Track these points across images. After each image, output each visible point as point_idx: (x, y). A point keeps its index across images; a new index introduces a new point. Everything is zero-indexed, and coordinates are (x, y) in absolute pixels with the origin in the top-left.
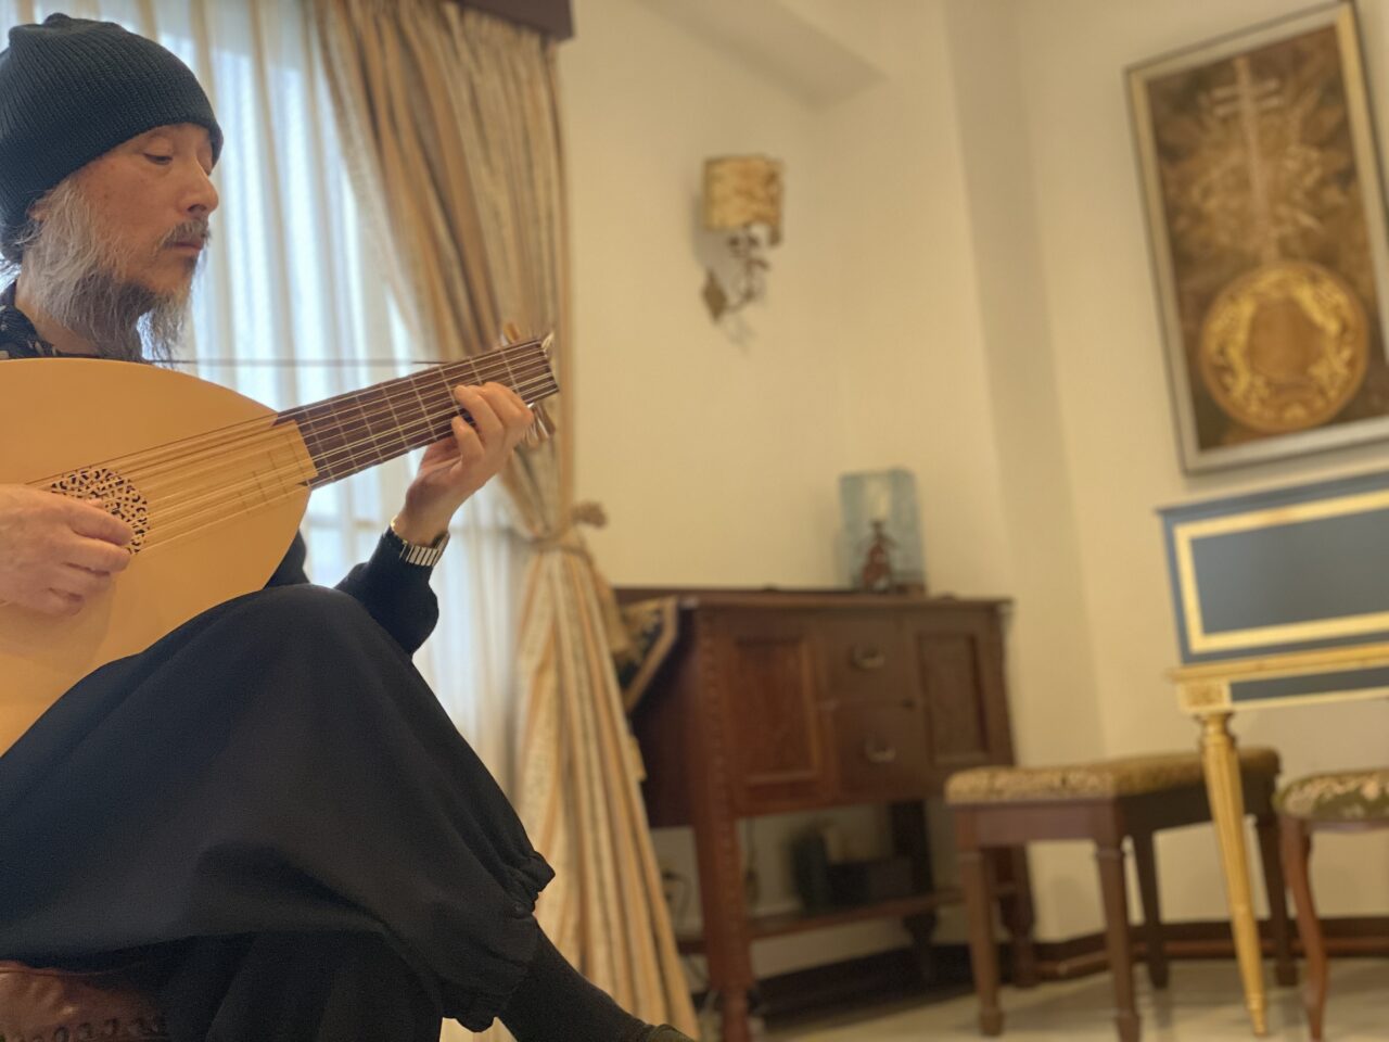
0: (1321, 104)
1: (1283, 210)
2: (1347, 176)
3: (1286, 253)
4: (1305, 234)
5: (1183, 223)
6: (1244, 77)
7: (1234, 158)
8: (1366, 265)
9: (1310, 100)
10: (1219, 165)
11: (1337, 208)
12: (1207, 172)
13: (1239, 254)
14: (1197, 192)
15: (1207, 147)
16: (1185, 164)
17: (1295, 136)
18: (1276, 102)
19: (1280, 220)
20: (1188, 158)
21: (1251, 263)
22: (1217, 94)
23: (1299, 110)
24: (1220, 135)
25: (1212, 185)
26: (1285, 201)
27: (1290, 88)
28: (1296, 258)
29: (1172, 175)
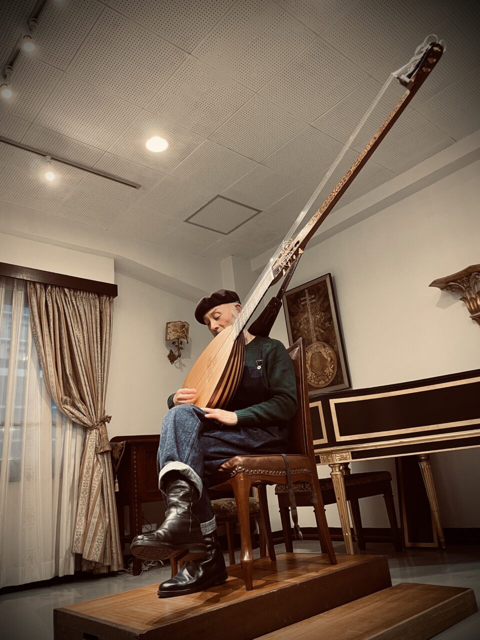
0: (324, 301)
1: (317, 328)
2: (331, 319)
3: (318, 340)
4: (322, 334)
5: (295, 332)
6: (307, 295)
7: (306, 316)
8: (335, 342)
9: (321, 300)
10: (303, 317)
11: (328, 327)
12: (300, 319)
13: (308, 339)
14: (298, 324)
15: (300, 312)
16: (296, 317)
17: (319, 309)
18: (314, 300)
19: (316, 331)
20: (296, 315)
21: (310, 342)
22: (302, 299)
23: (319, 303)
24: (302, 309)
25: (301, 323)
26: (317, 326)
27: (317, 297)
28: (320, 341)
29: (292, 320)
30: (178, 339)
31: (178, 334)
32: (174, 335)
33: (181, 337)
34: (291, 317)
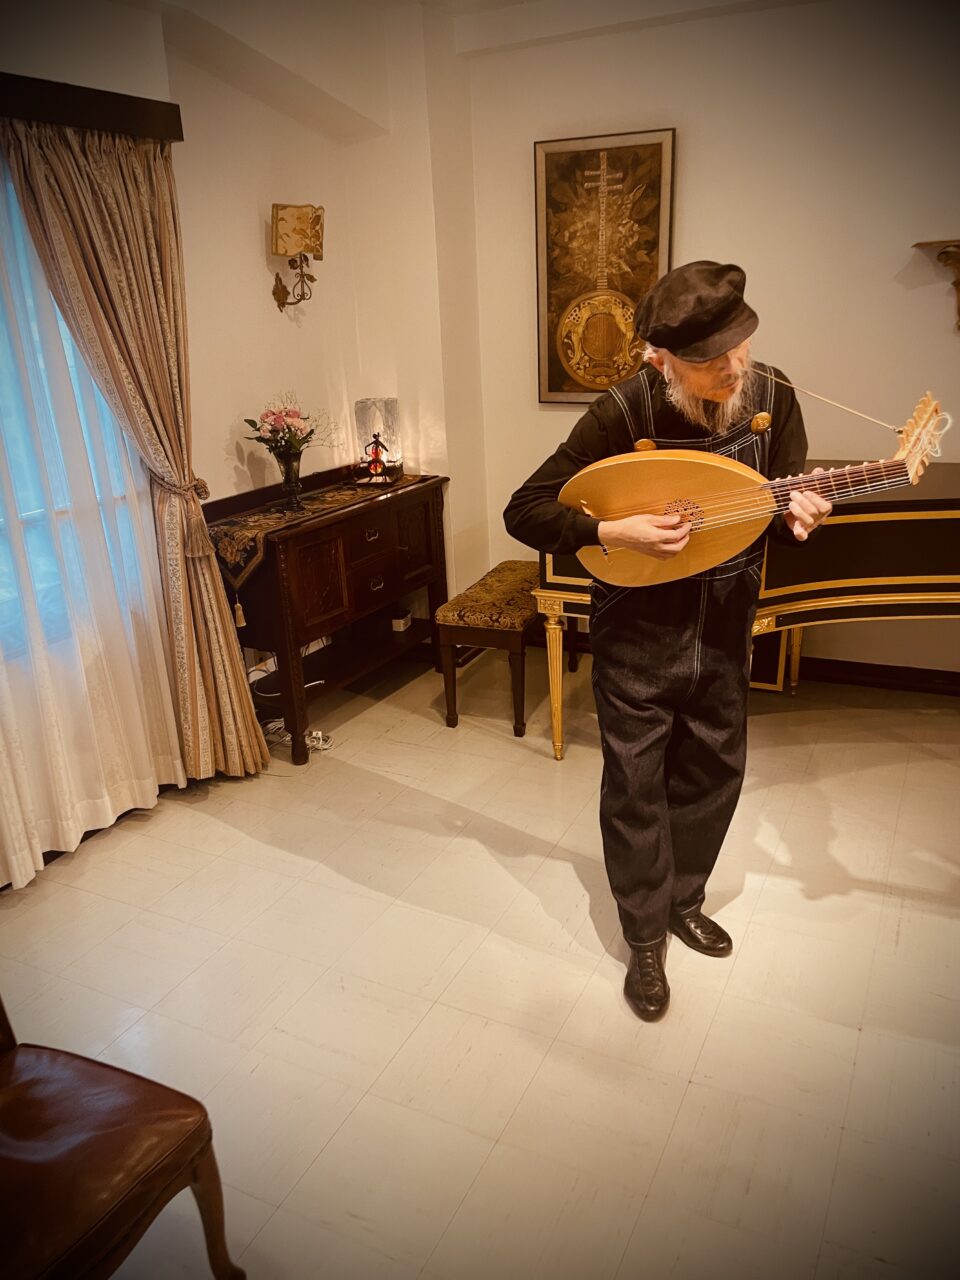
0: (644, 195)
1: (614, 259)
2: (653, 245)
3: (611, 286)
4: (624, 275)
5: (557, 252)
6: (604, 166)
7: (590, 220)
9: (638, 193)
10: (582, 220)
11: (643, 263)
12: (575, 223)
13: (586, 279)
14: (567, 234)
15: (578, 207)
16: (564, 216)
17: (628, 214)
18: (620, 186)
19: (611, 264)
20: (566, 210)
21: (591, 286)
22: (587, 173)
23: (631, 195)
24: (585, 202)
25: (576, 232)
26: (616, 253)
27: (629, 180)
28: (618, 290)
29: (554, 220)
34: (550, 210)
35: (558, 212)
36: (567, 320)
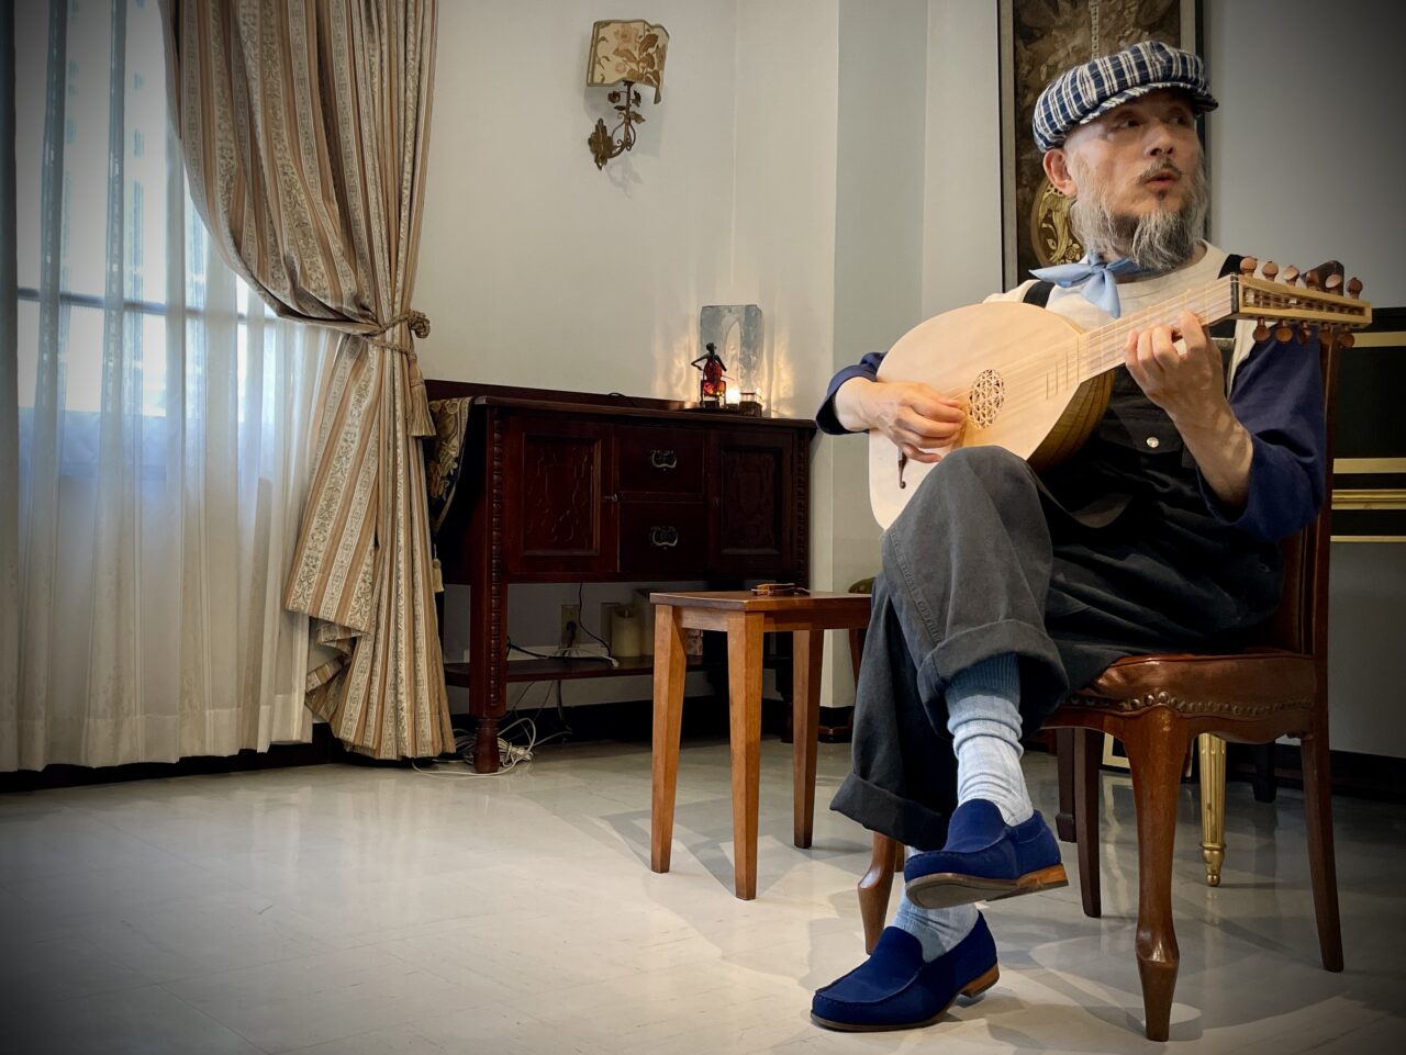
10: (1065, 43)
12: (1055, 51)
14: (1044, 69)
15: (1059, 28)
16: (1040, 46)
17: (1132, 20)
20: (1042, 36)
24: (1067, 17)
25: (1057, 64)
29: (1025, 54)
30: (629, 84)
31: (634, 66)
32: (617, 71)
33: (640, 78)
34: (1020, 43)
35: (1030, 43)
36: (1046, 195)
